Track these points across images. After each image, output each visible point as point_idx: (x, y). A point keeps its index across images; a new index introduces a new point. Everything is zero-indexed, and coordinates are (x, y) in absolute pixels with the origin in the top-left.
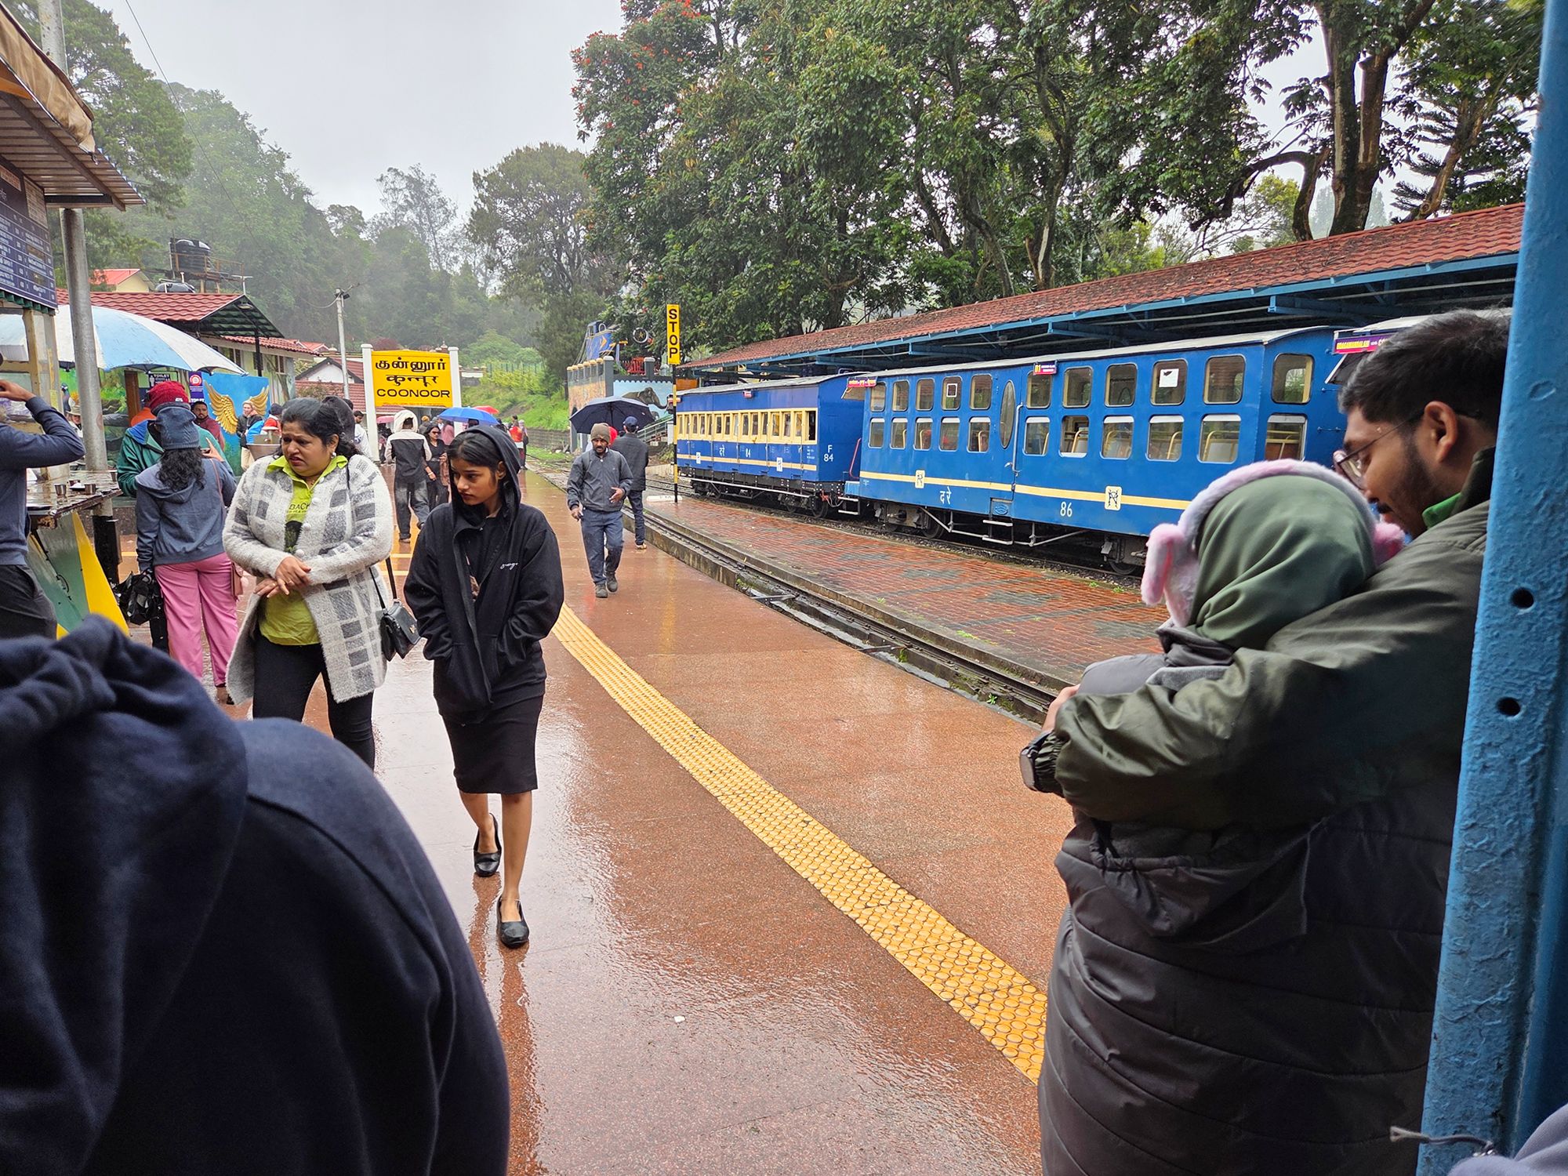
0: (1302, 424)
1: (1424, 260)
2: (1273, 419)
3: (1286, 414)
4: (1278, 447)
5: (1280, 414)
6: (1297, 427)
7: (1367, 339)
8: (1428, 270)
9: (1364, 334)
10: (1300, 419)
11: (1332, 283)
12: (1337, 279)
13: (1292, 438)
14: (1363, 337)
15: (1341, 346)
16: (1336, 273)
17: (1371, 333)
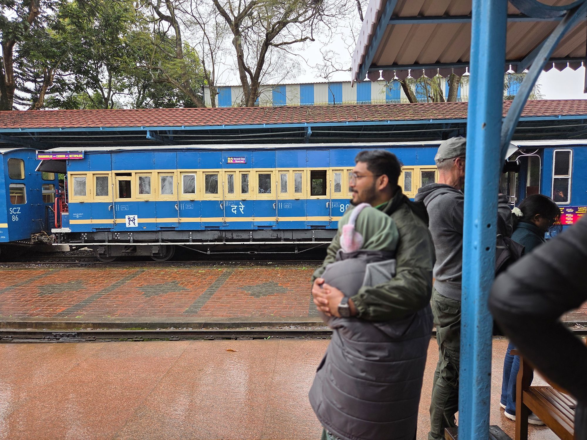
0: (24, 188)
1: (59, 126)
2: (11, 186)
3: (16, 184)
4: (14, 197)
5: (14, 183)
6: (21, 189)
7: (51, 154)
8: (61, 130)
9: (49, 152)
10: (22, 186)
11: (20, 130)
12: (22, 129)
13: (20, 193)
14: (49, 154)
15: (40, 156)
16: (22, 126)
17: (52, 152)
